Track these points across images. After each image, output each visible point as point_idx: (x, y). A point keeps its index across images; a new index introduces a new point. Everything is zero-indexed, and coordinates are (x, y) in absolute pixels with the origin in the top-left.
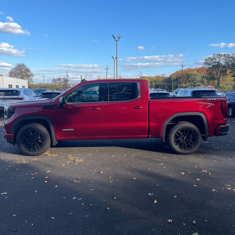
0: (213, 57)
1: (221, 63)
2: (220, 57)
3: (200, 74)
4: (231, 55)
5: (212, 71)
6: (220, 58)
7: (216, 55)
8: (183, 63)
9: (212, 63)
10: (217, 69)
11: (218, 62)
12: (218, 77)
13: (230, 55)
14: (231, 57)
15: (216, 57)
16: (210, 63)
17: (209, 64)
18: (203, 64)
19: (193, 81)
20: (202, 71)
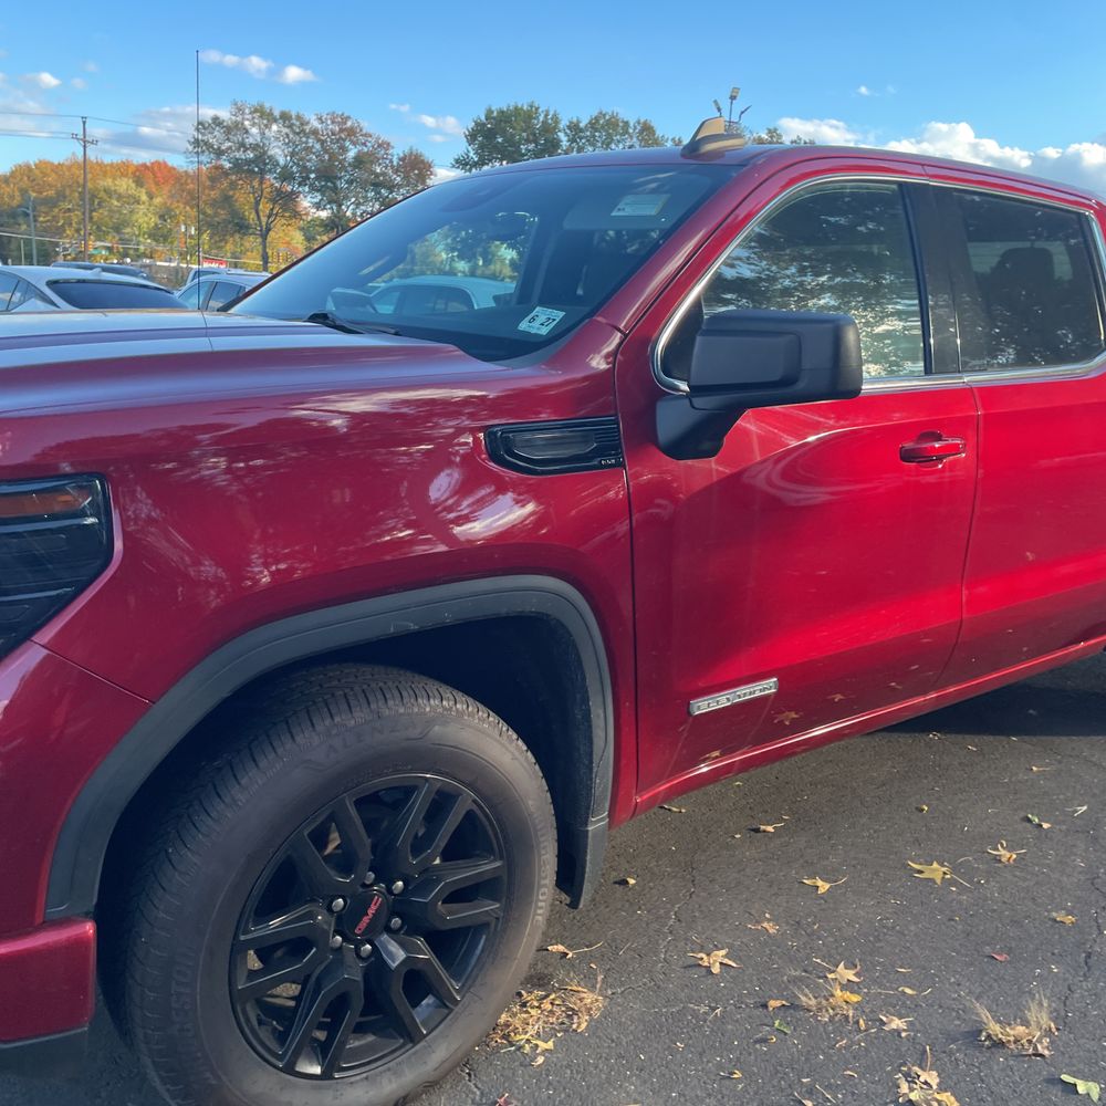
0: (233, 118)
1: (270, 153)
2: (265, 122)
3: (151, 197)
4: (315, 124)
5: (233, 185)
6: (266, 126)
7: (247, 111)
8: (84, 123)
9: (230, 148)
10: (256, 184)
11: (257, 145)
12: (264, 220)
13: (308, 123)
14: (315, 132)
15: (246, 123)
16: (219, 148)
17: (219, 153)
18: (191, 148)
19: (117, 229)
20: (157, 184)
